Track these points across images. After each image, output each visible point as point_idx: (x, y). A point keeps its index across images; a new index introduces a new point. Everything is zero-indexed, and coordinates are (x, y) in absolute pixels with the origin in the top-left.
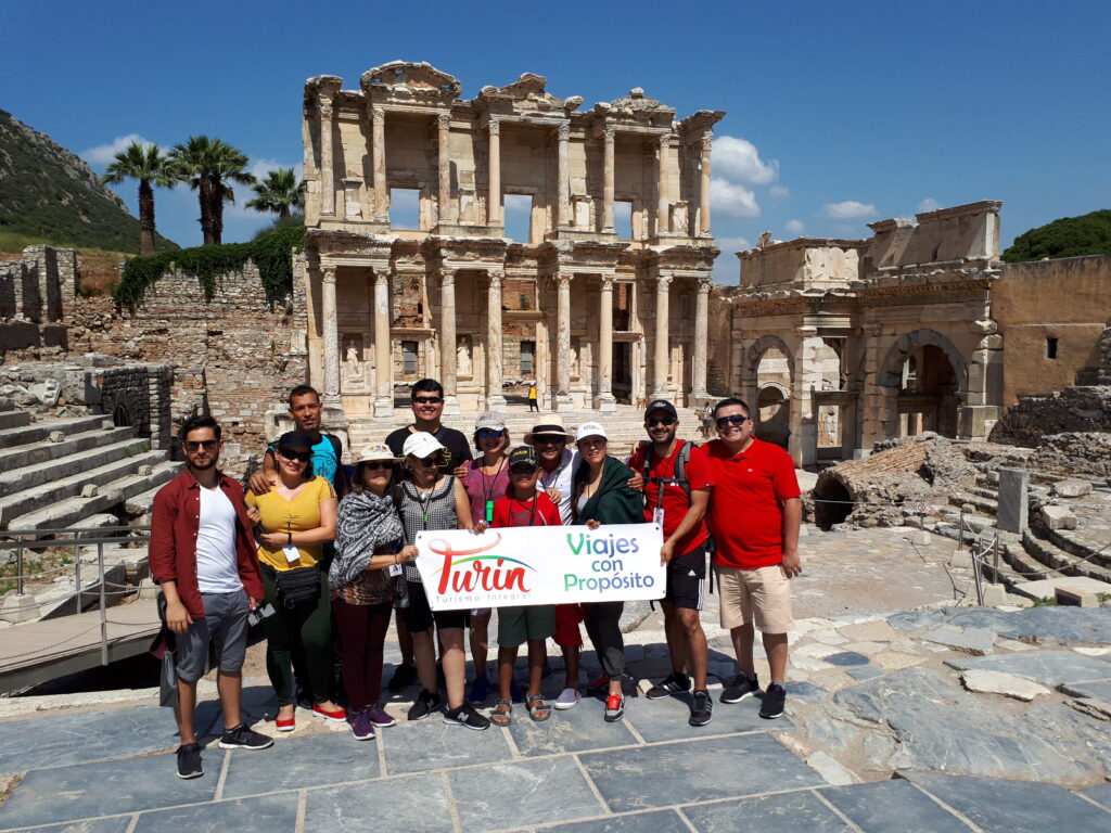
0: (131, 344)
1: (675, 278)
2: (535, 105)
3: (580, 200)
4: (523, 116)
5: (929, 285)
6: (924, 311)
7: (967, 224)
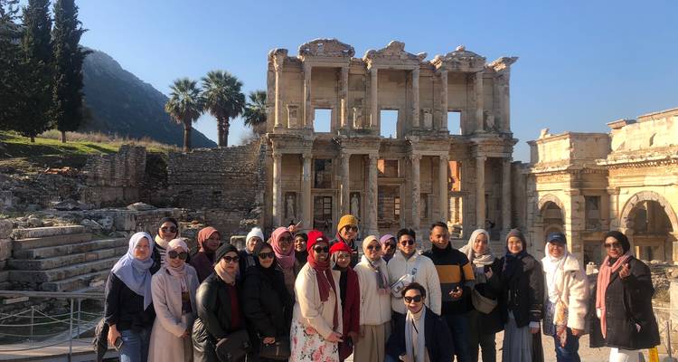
1: (488, 158)
3: (426, 112)
4: (391, 66)
5: (647, 161)
6: (647, 178)
7: (671, 122)
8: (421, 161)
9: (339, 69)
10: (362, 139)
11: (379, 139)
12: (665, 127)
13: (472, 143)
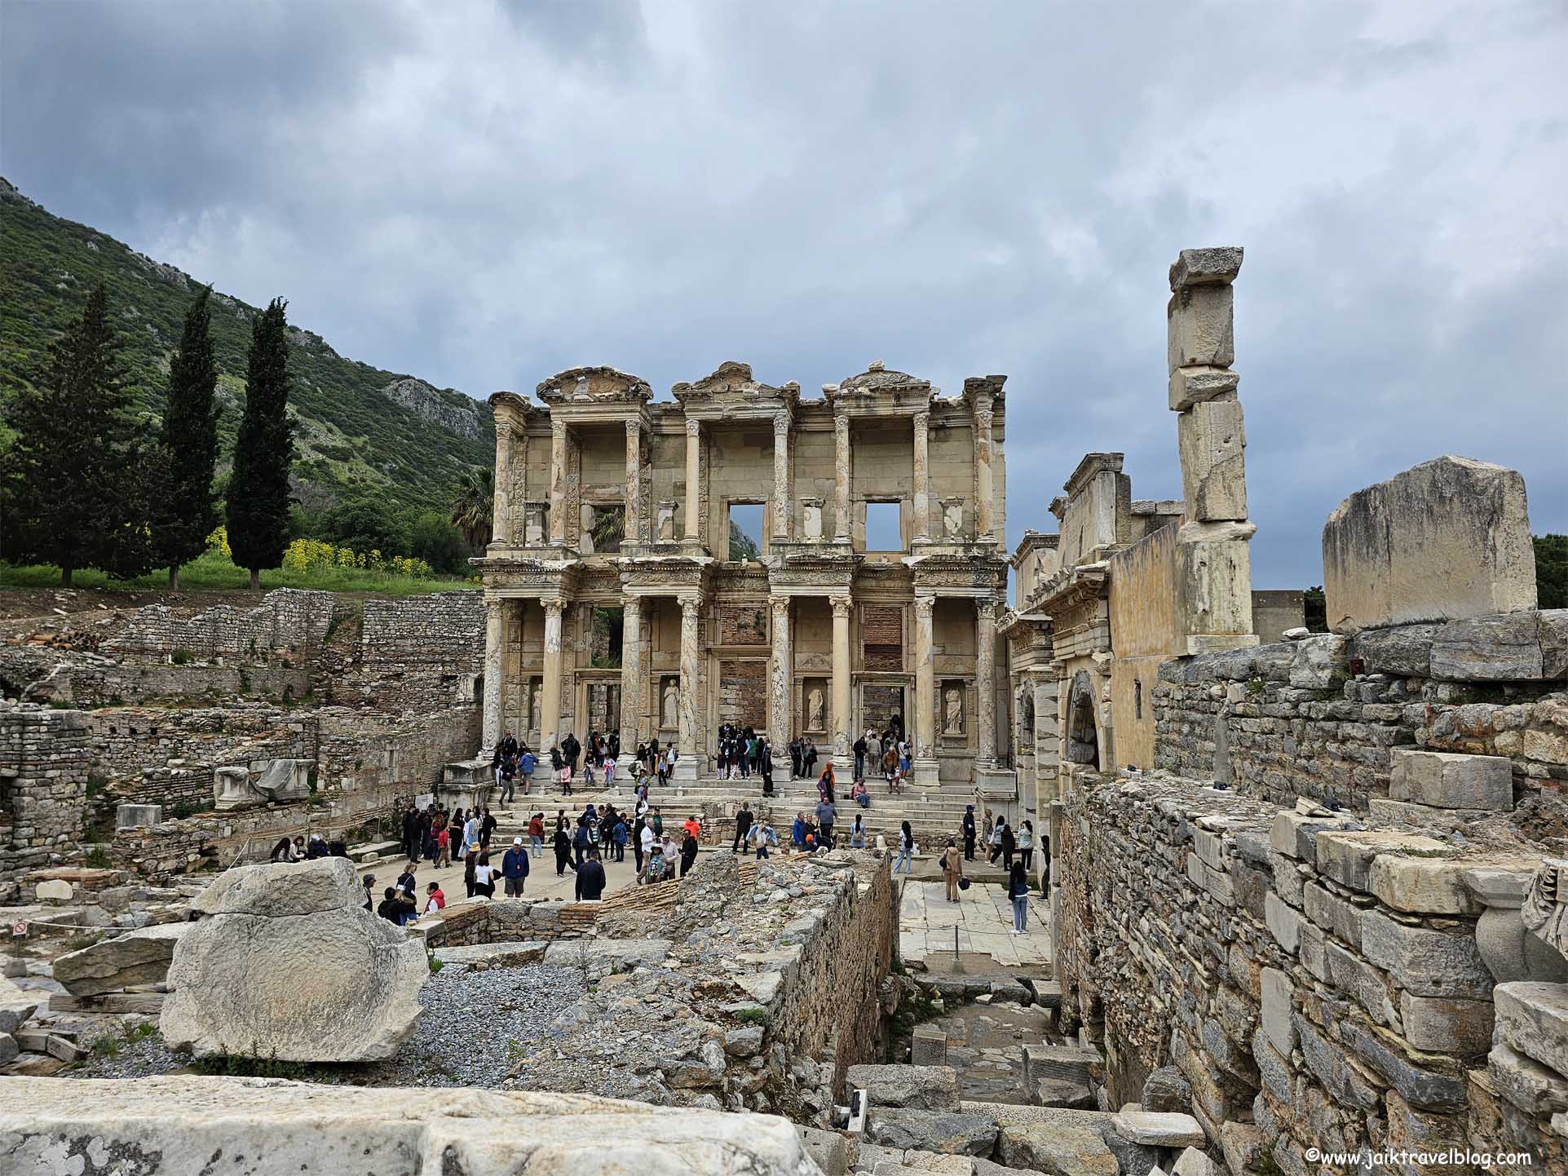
0: (367, 690)
1: (938, 599)
2: (738, 397)
3: (808, 505)
4: (726, 413)
8: (789, 608)
9: (618, 426)
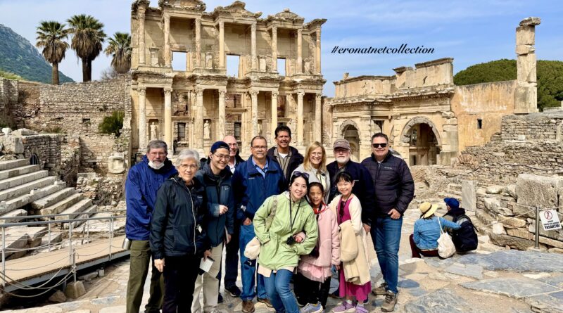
1: (306, 93)
2: (240, 15)
3: (261, 58)
4: (235, 21)
5: (421, 96)
6: (420, 108)
7: (438, 68)
8: (258, 95)
9: (193, 20)
10: (214, 77)
11: (226, 77)
12: (434, 71)
13: (294, 82)
